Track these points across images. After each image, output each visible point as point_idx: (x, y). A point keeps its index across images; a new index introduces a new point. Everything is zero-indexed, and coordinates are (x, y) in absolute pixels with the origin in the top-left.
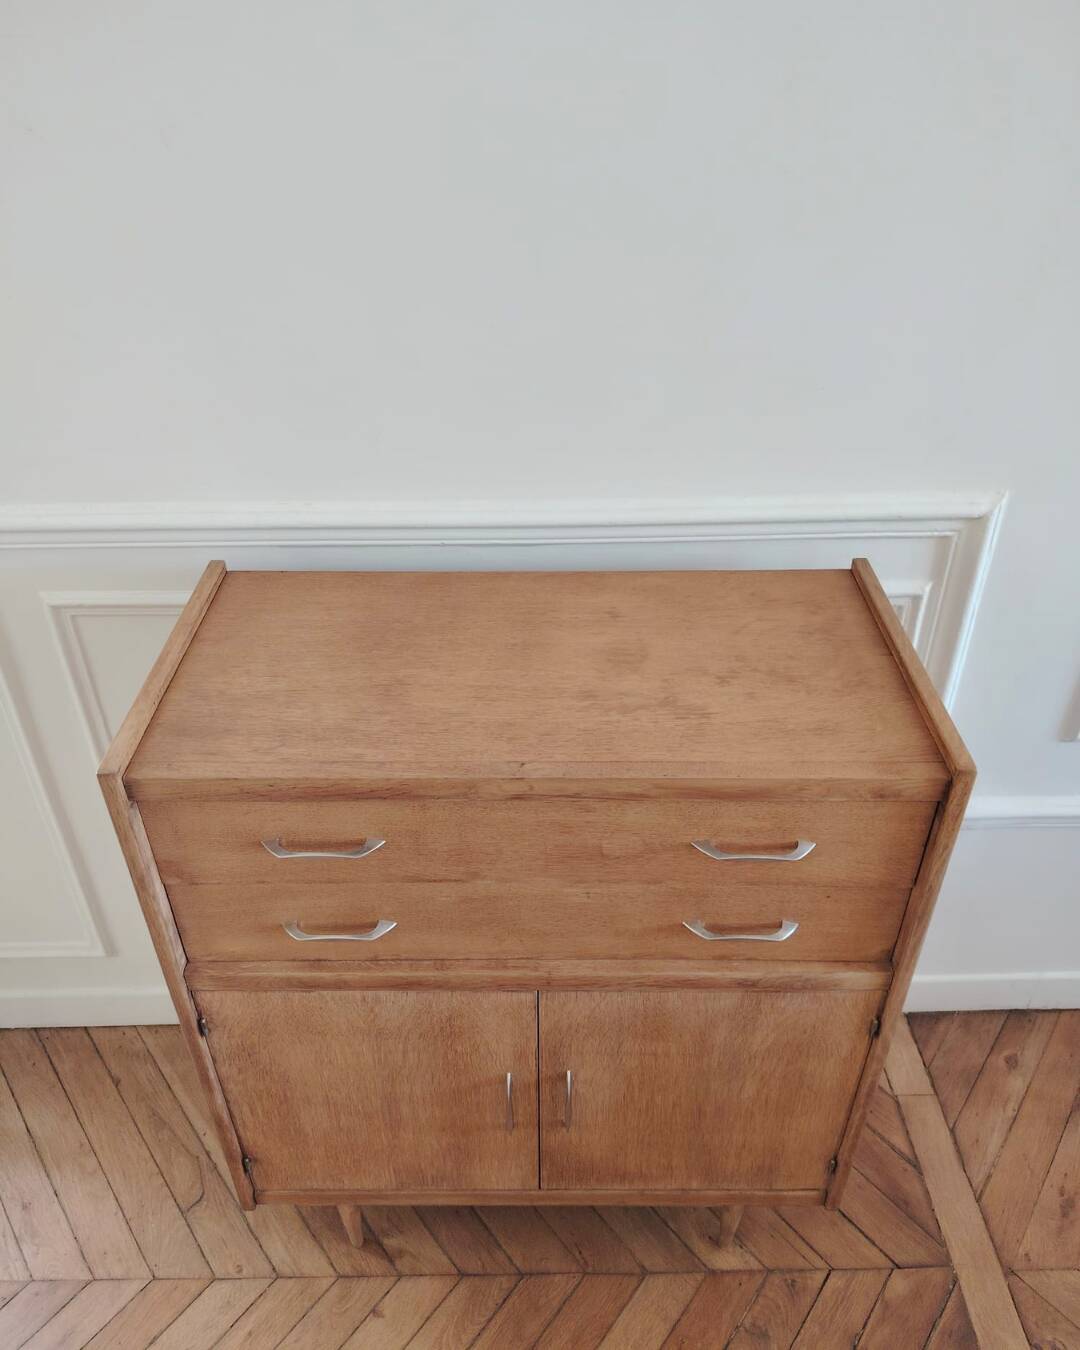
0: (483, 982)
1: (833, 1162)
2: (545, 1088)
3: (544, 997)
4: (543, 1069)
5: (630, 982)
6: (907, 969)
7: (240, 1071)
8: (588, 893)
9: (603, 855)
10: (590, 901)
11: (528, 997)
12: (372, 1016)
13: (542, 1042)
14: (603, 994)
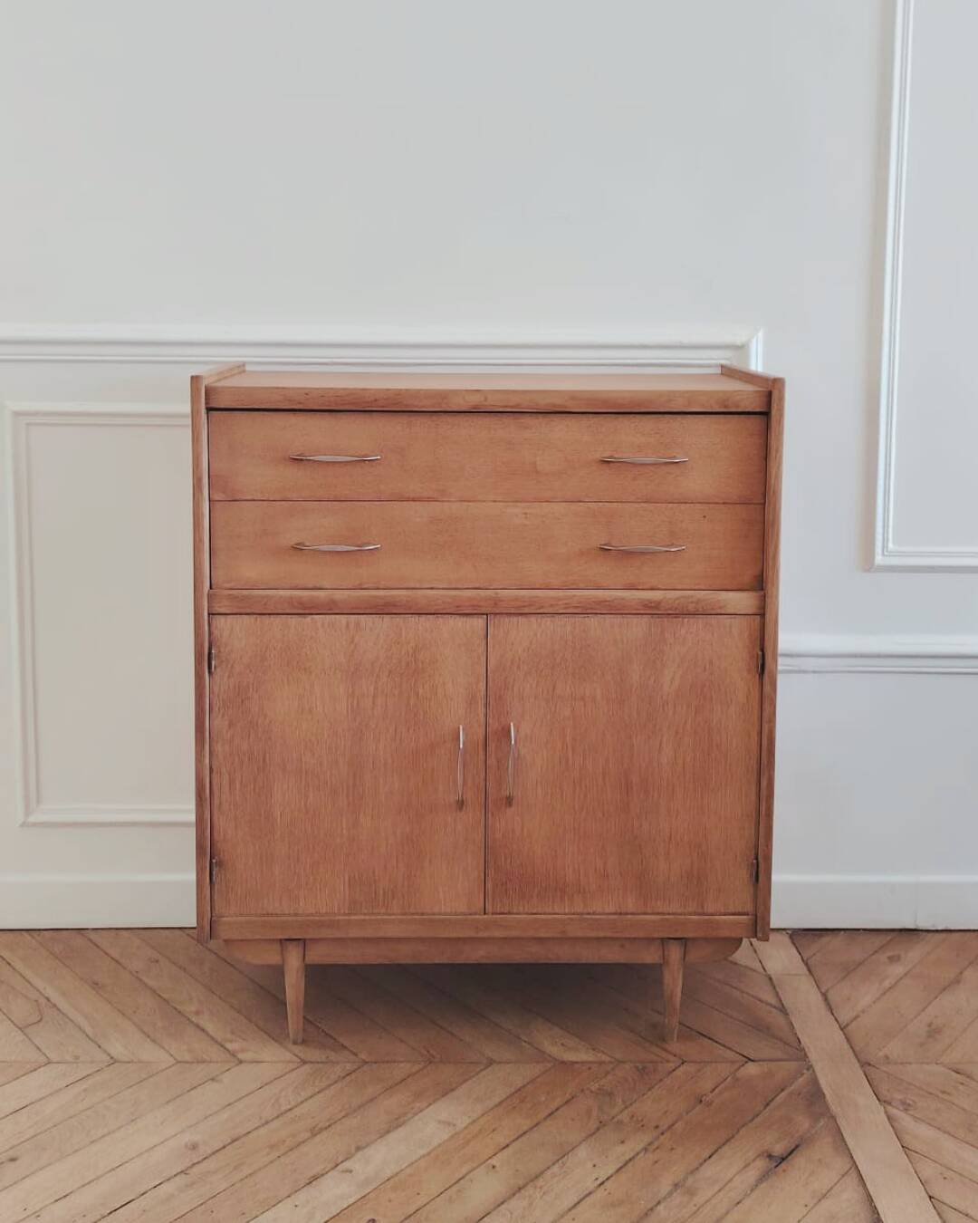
0: (443, 602)
1: (755, 861)
2: (492, 746)
3: (492, 622)
4: (490, 721)
5: (560, 603)
6: (773, 585)
7: (231, 725)
8: (526, 514)
9: (537, 472)
10: (527, 523)
11: (479, 622)
12: (352, 646)
13: (490, 684)
14: (539, 620)
